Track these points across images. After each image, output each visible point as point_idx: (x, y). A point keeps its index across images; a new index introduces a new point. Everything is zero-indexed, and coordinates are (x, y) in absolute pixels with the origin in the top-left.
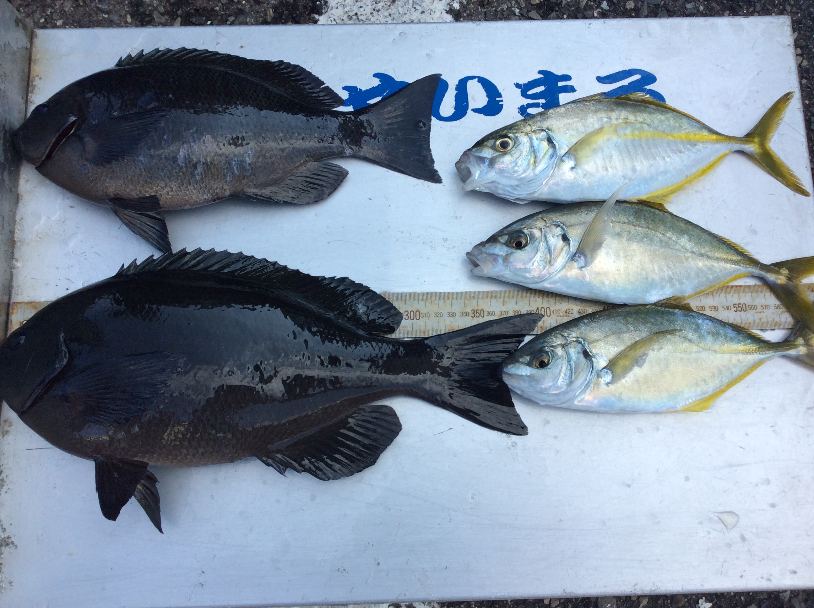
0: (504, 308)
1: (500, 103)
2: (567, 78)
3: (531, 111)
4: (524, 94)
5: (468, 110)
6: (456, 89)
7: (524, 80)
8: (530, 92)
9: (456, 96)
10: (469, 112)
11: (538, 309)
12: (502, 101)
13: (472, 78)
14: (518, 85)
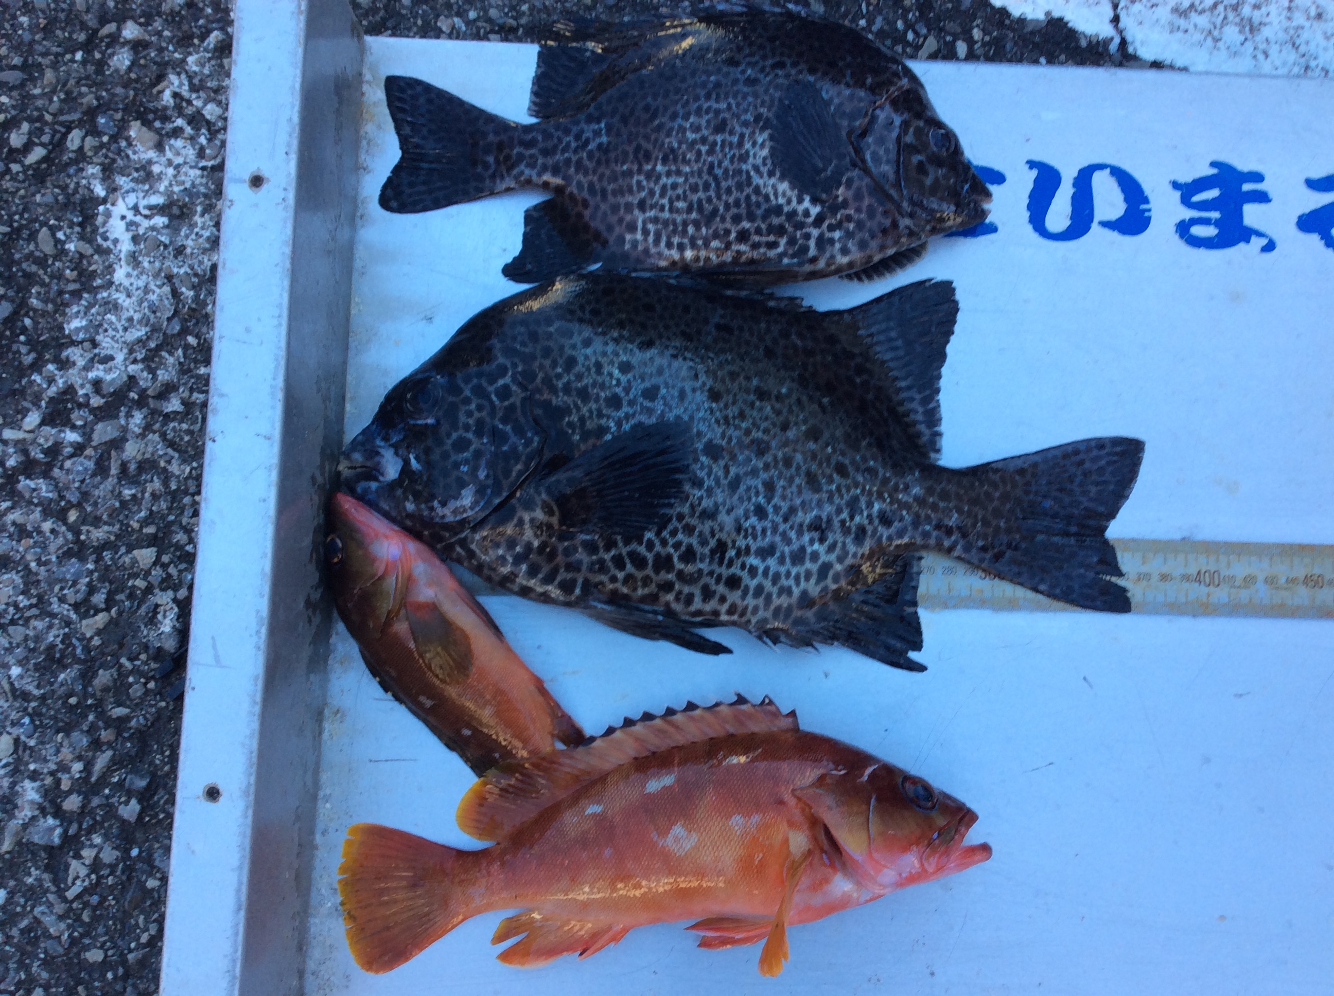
0: (1144, 569)
1: (1146, 214)
2: (1258, 177)
3: (1198, 231)
4: (1186, 201)
5: (1092, 221)
6: (1074, 185)
7: (1186, 177)
8: (1196, 199)
9: (1074, 198)
10: (1095, 226)
11: (1199, 573)
12: (1149, 210)
13: (1101, 167)
14: (1176, 185)
